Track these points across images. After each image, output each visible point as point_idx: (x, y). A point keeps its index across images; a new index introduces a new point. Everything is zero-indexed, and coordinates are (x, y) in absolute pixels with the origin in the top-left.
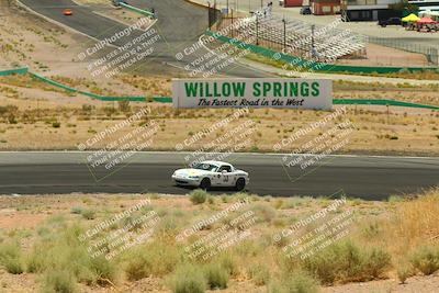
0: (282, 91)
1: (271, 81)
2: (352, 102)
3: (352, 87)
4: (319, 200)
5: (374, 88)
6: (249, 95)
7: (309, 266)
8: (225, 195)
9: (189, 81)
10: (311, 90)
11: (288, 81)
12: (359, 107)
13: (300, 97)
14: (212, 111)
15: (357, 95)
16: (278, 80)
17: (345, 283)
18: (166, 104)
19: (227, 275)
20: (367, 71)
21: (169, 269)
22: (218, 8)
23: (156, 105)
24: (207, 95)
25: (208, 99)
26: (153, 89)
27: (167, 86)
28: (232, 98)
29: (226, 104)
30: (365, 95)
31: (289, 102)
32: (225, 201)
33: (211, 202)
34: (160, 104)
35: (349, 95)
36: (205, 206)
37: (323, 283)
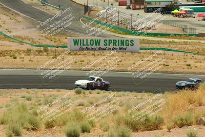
0: (117, 44)
1: (112, 39)
2: (148, 49)
3: (149, 42)
4: (133, 93)
5: (158, 43)
6: (102, 45)
7: (127, 123)
8: (90, 90)
9: (75, 38)
10: (130, 43)
11: (120, 39)
12: (152, 51)
13: (125, 47)
14: (85, 52)
15: (151, 46)
16: (115, 38)
17: (143, 131)
18: (65, 49)
19: (90, 126)
20: (155, 35)
21: (64, 123)
22: (89, 5)
23: (60, 49)
24: (84, 45)
25: (84, 47)
26: (59, 42)
27: (65, 40)
28: (94, 46)
29: (92, 49)
30: (155, 46)
31: (120, 49)
32: (90, 93)
33: (84, 94)
34: (62, 49)
35: (147, 46)
36: (82, 95)
37: (133, 131)
